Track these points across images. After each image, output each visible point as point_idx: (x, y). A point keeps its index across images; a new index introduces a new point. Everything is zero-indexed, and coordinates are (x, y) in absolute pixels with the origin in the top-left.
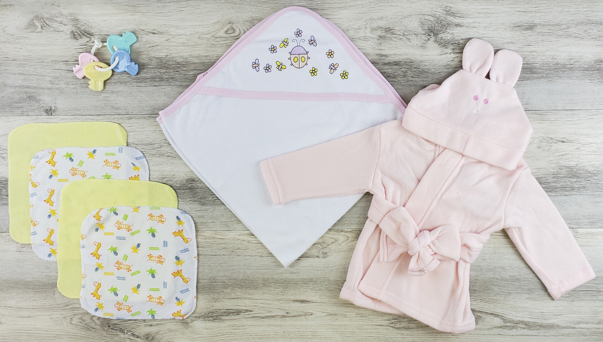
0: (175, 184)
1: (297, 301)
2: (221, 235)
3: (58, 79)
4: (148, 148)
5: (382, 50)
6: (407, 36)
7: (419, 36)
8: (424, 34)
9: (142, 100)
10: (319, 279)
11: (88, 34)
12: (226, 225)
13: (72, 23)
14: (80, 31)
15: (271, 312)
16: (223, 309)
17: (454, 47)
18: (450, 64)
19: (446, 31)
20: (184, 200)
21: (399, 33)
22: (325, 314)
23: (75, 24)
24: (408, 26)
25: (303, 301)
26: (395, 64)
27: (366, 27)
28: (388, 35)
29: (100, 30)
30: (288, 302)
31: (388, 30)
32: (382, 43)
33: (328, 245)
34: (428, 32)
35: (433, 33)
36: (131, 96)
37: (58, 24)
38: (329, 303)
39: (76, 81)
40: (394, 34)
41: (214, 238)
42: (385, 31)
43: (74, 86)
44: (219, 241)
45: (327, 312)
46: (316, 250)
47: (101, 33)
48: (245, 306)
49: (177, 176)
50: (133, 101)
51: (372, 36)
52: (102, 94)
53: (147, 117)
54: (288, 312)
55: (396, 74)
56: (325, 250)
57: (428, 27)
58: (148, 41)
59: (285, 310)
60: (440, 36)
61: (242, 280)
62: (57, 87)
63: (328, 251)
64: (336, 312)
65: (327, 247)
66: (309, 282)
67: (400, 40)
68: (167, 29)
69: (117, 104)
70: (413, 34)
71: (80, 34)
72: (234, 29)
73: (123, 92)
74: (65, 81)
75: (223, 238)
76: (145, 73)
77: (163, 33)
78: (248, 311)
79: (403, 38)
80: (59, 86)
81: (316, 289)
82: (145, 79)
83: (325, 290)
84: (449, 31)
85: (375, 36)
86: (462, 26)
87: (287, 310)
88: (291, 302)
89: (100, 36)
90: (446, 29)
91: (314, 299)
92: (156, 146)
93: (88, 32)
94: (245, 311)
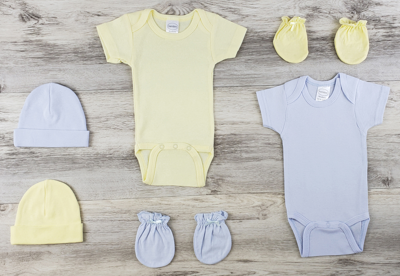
0: (121, 155)
1: (240, 261)
2: (167, 201)
3: (7, 59)
4: (95, 122)
5: (310, 26)
6: (333, 14)
7: (343, 13)
8: (348, 12)
9: (89, 77)
10: (260, 239)
11: (36, 16)
12: (172, 191)
13: (20, 7)
14: (28, 14)
15: (216, 272)
16: (171, 272)
17: (375, 23)
18: (373, 39)
19: (367, 9)
20: (130, 169)
21: (325, 12)
22: (267, 273)
23: (24, 7)
24: (333, 5)
25: (246, 261)
26: (323, 40)
27: (295, 7)
28: (316, 14)
29: (48, 13)
30: (232, 262)
31: (315, 9)
32: (310, 21)
33: (267, 207)
34: (351, 10)
35: (356, 11)
36: (77, 73)
37: (7, 8)
38: (270, 262)
39: (24, 60)
40: (321, 12)
41: (160, 204)
42: (313, 9)
43: (23, 65)
44: (165, 207)
45: (269, 270)
46: (256, 213)
47: (48, 16)
48: (191, 268)
49: (124, 147)
50: (79, 78)
51: (301, 14)
52: (50, 72)
53: (93, 93)
54: (232, 271)
55: (324, 48)
56: (265, 212)
57: (351, 6)
58: (93, 22)
59: (229, 270)
60: (362, 14)
61: (188, 243)
62: (7, 66)
63: (267, 213)
64: (277, 270)
65: (267, 209)
66: (251, 242)
67: (326, 18)
68: (111, 11)
69: (64, 81)
70: (338, 12)
71: (28, 17)
72: (174, 11)
73: (70, 70)
74: (14, 61)
75: (169, 204)
76: (91, 52)
77: (107, 15)
78: (195, 272)
79: (329, 16)
80: (8, 65)
81: (257, 249)
82: (91, 57)
83: (267, 250)
84: (370, 9)
85: (304, 15)
86: (382, 5)
87: (231, 270)
88: (234, 262)
89: (47, 18)
90: (367, 7)
91: (256, 258)
92: (103, 119)
93: (36, 15)
94: (191, 272)
